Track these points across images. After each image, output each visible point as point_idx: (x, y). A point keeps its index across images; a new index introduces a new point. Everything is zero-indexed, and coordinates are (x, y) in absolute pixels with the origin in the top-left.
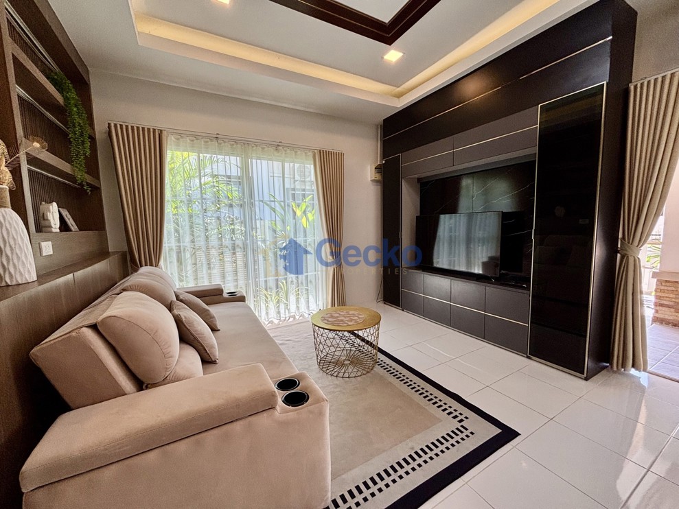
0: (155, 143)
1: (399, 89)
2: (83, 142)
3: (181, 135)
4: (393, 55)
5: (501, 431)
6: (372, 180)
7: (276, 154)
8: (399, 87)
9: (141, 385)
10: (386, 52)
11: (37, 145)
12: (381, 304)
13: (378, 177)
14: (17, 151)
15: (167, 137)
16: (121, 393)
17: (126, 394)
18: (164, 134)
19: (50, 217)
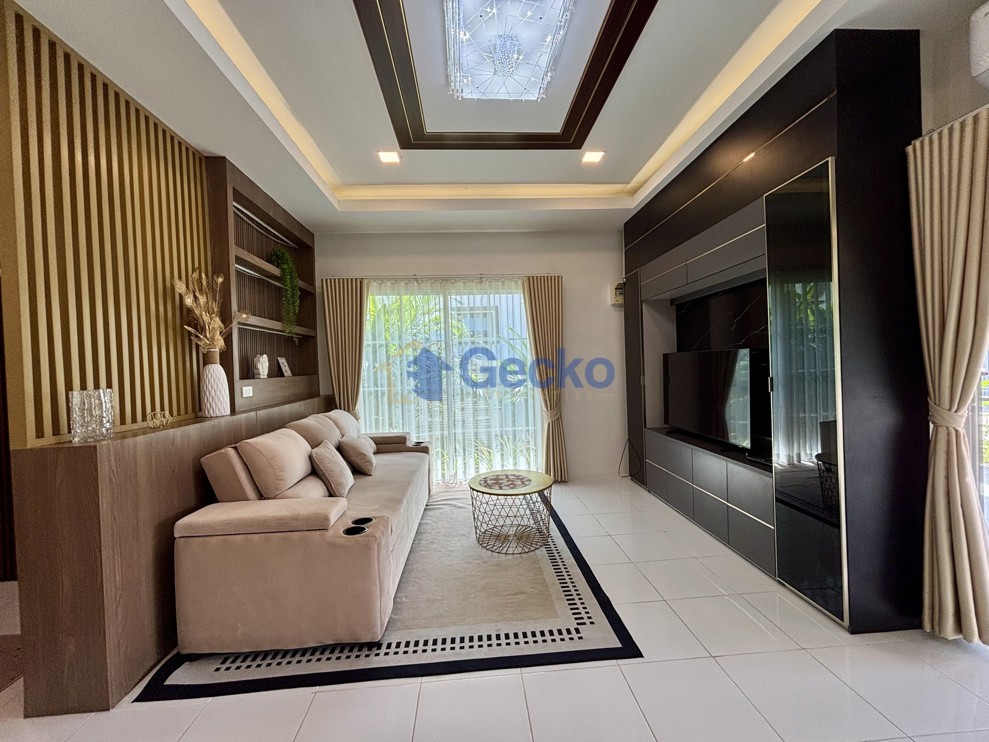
0: (356, 292)
1: (630, 186)
2: (294, 302)
3: (381, 280)
4: (591, 156)
5: (620, 645)
6: (613, 305)
7: (479, 286)
8: (629, 183)
9: (261, 497)
10: (582, 155)
11: (244, 316)
12: (628, 481)
13: (621, 299)
14: (231, 322)
15: (368, 285)
16: (246, 499)
17: (248, 500)
18: (365, 282)
19: (259, 366)
